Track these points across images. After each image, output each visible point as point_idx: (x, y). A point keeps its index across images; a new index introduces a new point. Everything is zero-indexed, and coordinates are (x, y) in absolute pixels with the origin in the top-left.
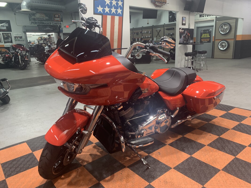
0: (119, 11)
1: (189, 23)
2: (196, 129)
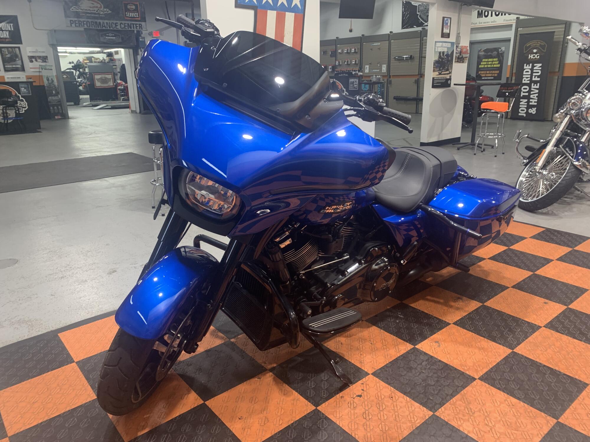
1: (459, 33)
2: (509, 288)
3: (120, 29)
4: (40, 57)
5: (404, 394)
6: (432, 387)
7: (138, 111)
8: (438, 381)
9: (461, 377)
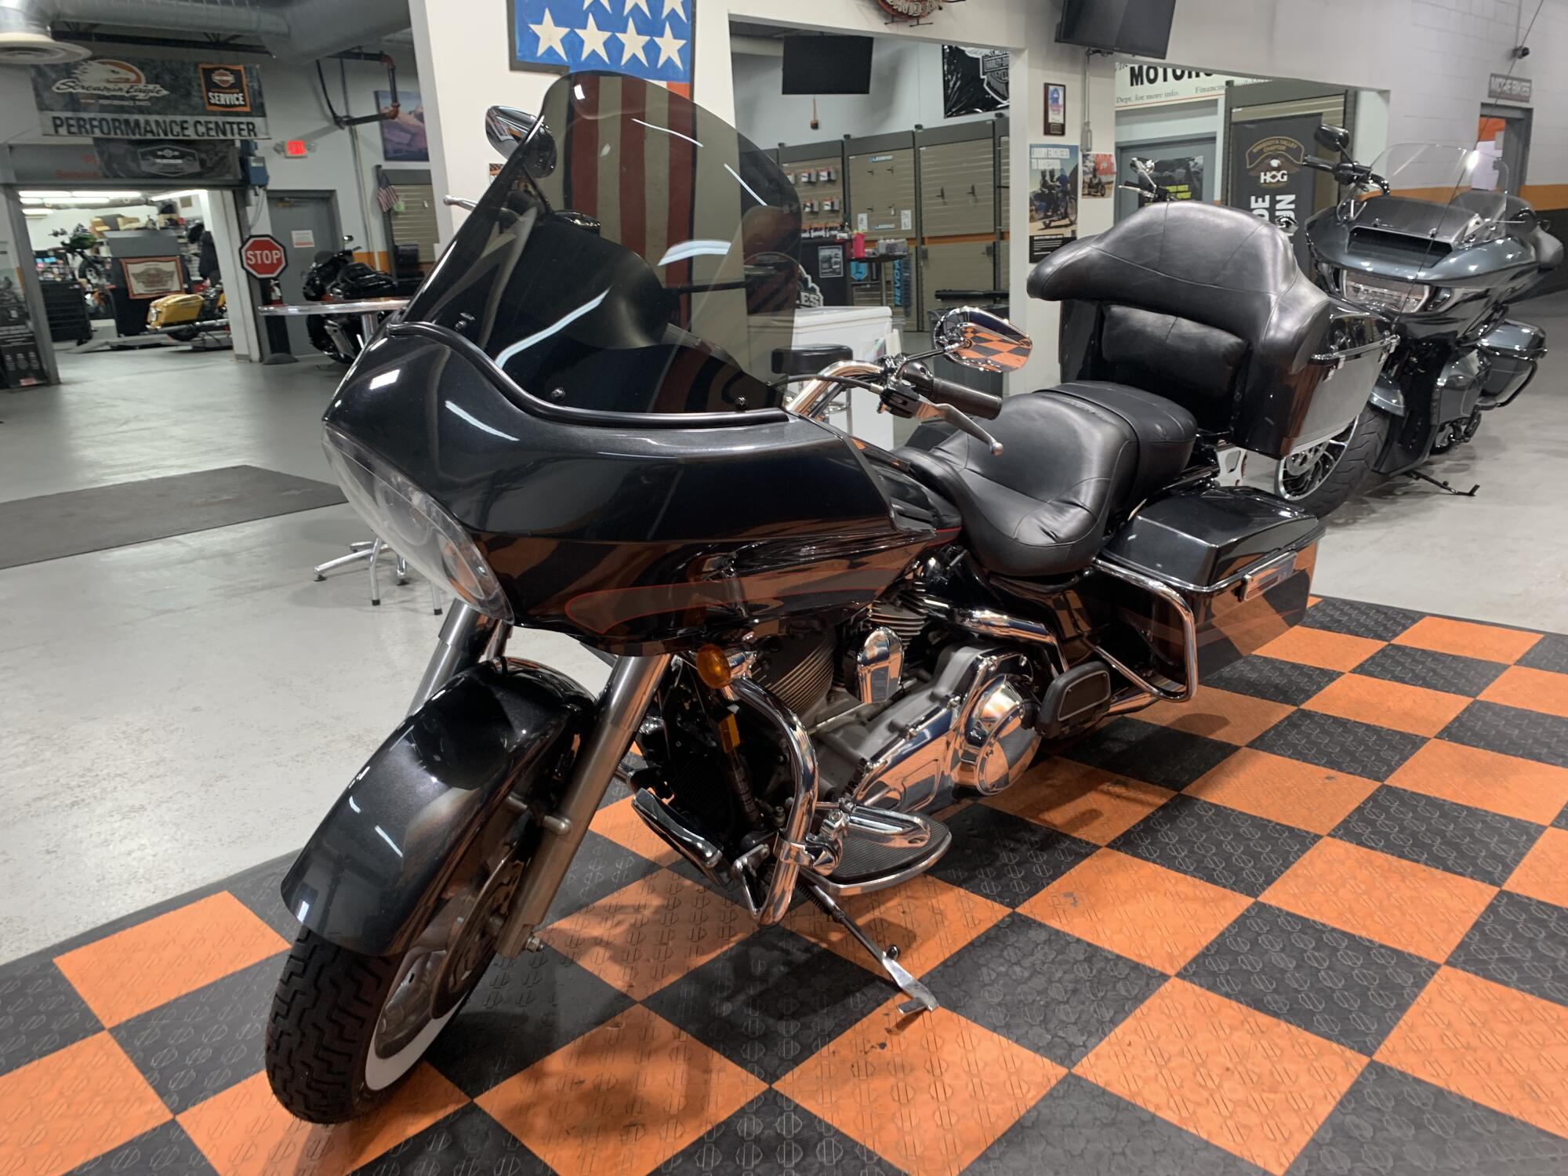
2: (1240, 748)
3: (194, 137)
5: (994, 1030)
6: (1062, 1007)
7: (256, 355)
8: (1075, 991)
9: (1132, 974)
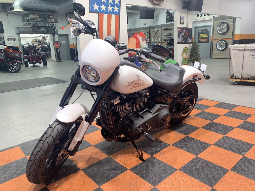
0: (116, 9)
1: (188, 22)
2: (199, 128)
3: (46, 26)
4: (12, 39)
5: (143, 178)
7: (55, 60)
9: (171, 169)
